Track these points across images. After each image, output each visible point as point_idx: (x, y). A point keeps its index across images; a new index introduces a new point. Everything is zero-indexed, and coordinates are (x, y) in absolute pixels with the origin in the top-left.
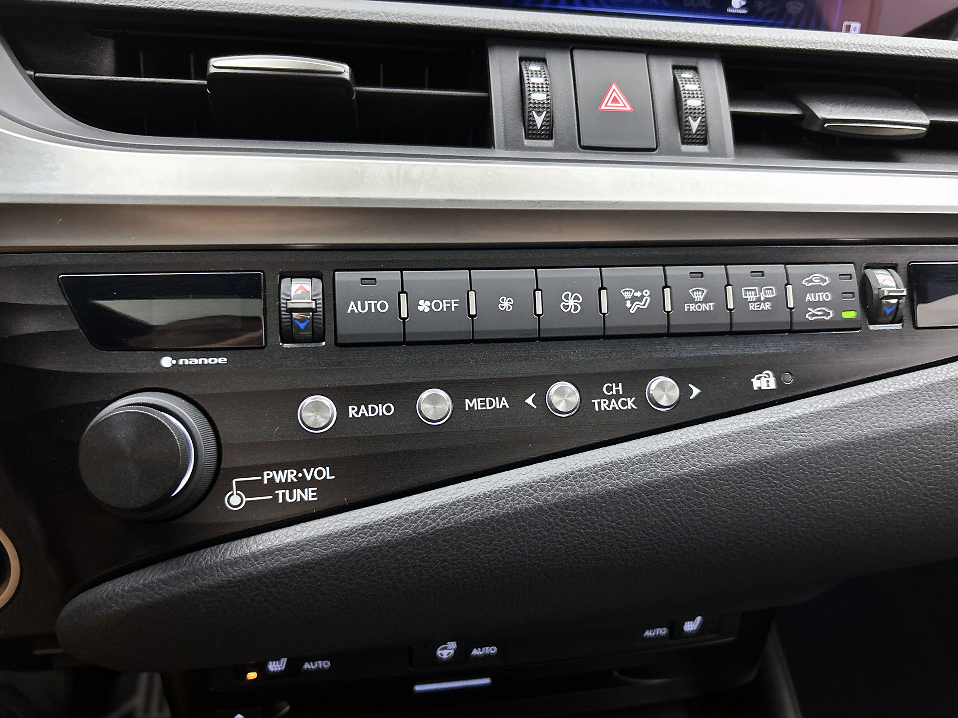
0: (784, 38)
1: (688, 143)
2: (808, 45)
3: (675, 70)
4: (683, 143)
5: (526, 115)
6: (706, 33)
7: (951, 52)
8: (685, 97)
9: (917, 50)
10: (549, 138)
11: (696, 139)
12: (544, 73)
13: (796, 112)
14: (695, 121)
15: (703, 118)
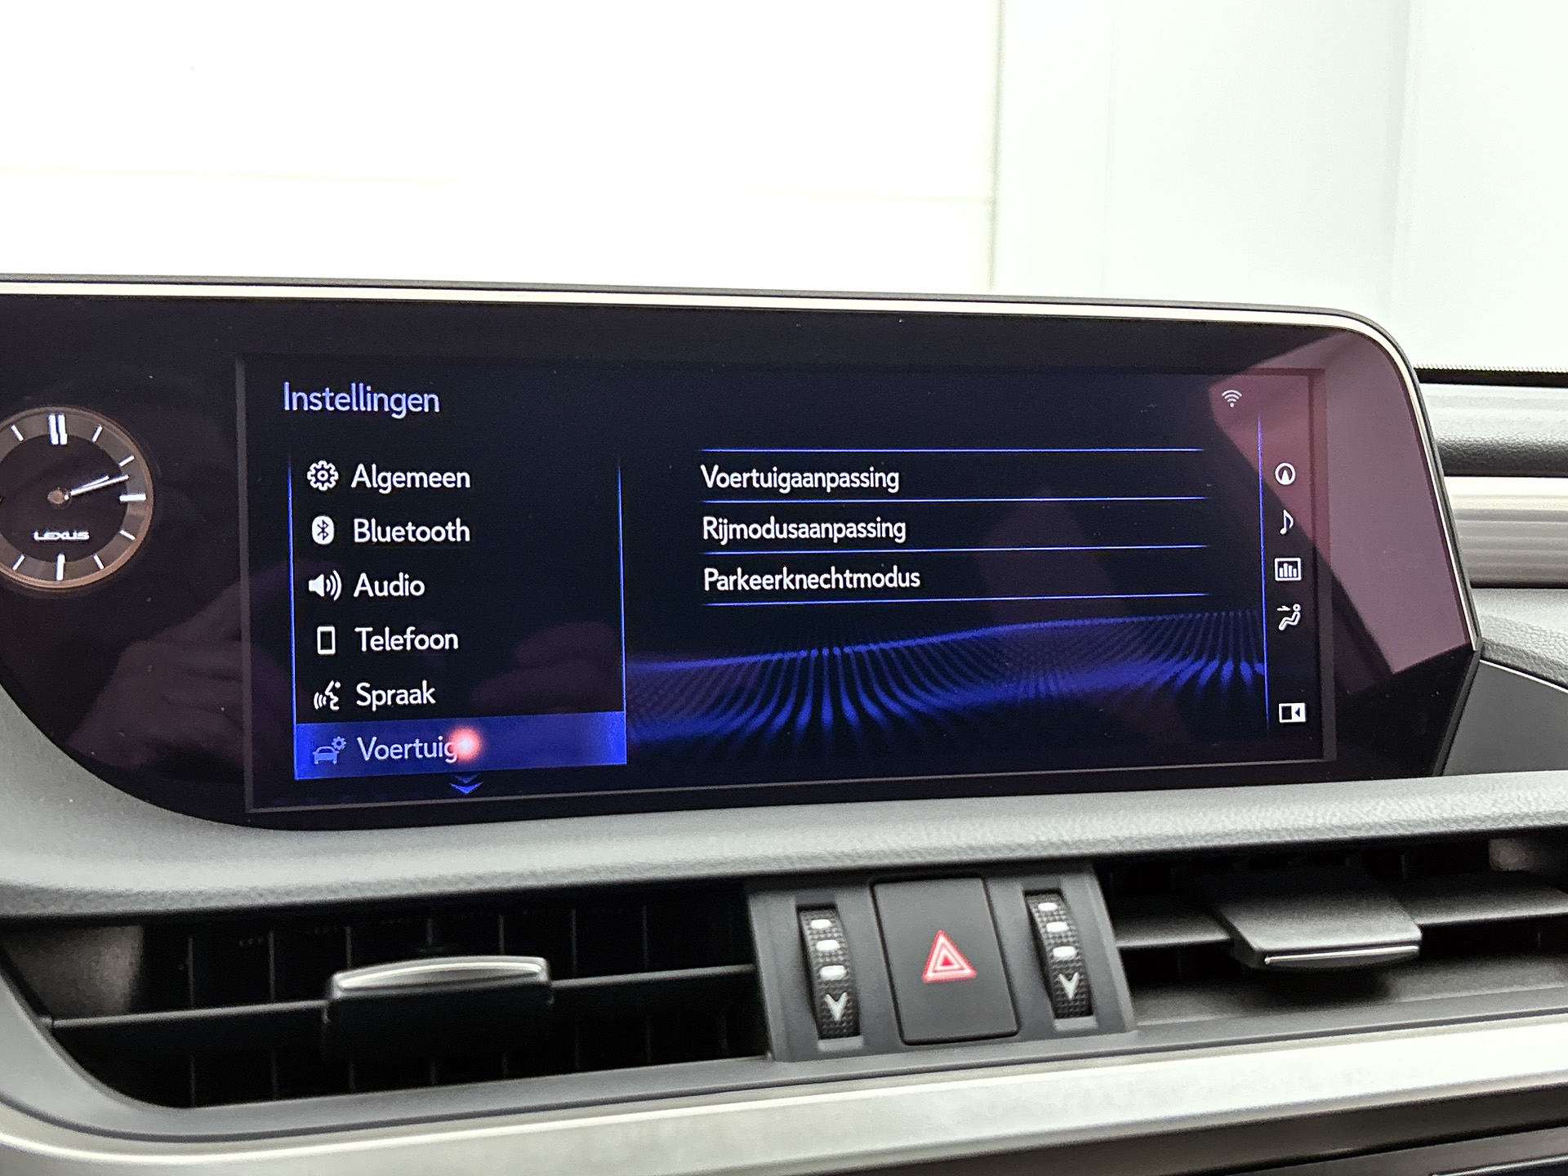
0: (1182, 832)
1: (1063, 1016)
2: (1219, 839)
3: (1029, 897)
4: (1058, 1016)
5: (817, 1002)
6: (1066, 838)
7: (1433, 823)
8: (1050, 944)
10: (856, 1032)
11: (1076, 1007)
12: (837, 932)
13: (1219, 936)
14: (1070, 980)
15: (1081, 974)
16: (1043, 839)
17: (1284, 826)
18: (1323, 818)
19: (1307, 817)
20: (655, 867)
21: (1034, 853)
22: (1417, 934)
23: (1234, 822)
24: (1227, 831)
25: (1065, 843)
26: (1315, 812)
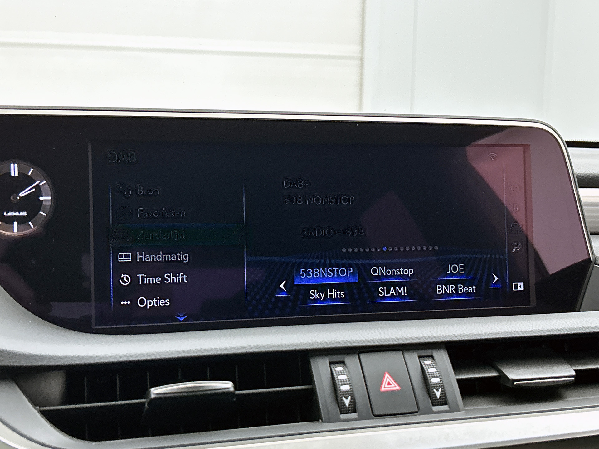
0: (480, 333)
1: (435, 405)
3: (420, 358)
4: (433, 405)
5: (339, 399)
6: (434, 335)
7: (579, 329)
8: (429, 377)
9: (559, 330)
10: (355, 411)
11: (441, 402)
12: (346, 372)
13: (495, 374)
14: (438, 391)
15: (442, 389)
16: (425, 335)
17: (520, 330)
18: (536, 327)
19: (529, 327)
20: (274, 346)
21: (422, 341)
22: (574, 373)
23: (501, 329)
24: (498, 332)
25: (435, 337)
26: (532, 324)
